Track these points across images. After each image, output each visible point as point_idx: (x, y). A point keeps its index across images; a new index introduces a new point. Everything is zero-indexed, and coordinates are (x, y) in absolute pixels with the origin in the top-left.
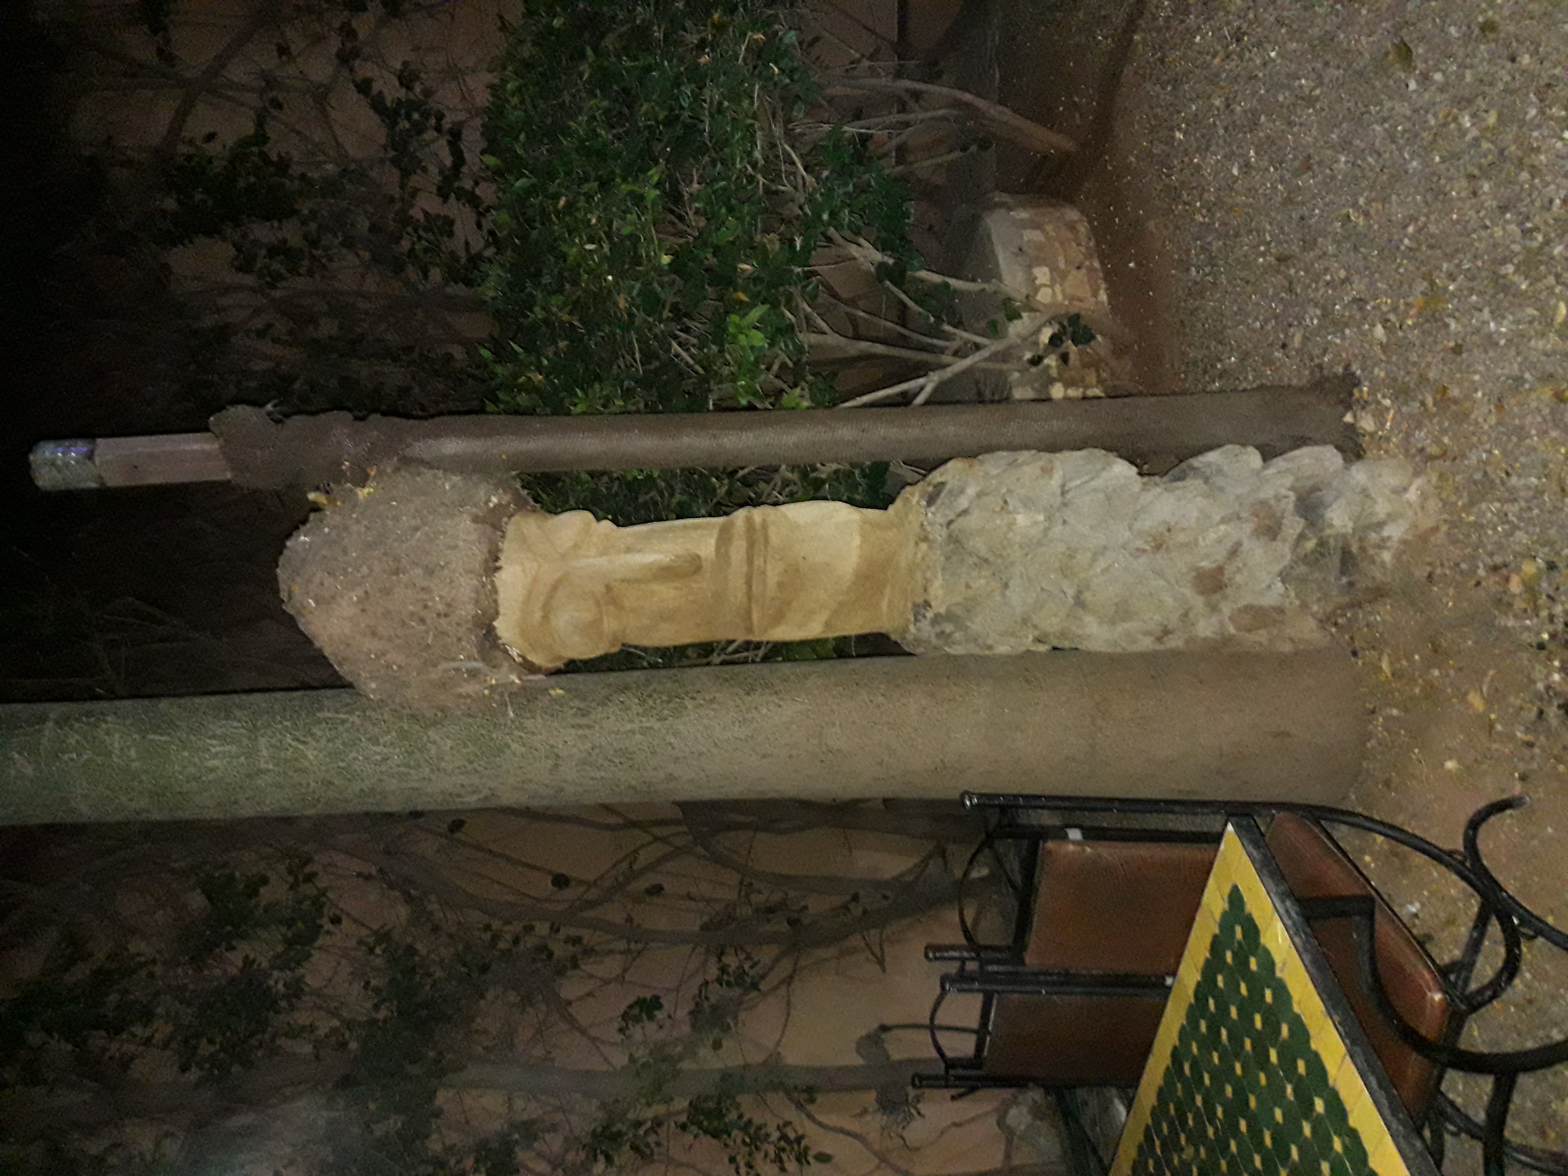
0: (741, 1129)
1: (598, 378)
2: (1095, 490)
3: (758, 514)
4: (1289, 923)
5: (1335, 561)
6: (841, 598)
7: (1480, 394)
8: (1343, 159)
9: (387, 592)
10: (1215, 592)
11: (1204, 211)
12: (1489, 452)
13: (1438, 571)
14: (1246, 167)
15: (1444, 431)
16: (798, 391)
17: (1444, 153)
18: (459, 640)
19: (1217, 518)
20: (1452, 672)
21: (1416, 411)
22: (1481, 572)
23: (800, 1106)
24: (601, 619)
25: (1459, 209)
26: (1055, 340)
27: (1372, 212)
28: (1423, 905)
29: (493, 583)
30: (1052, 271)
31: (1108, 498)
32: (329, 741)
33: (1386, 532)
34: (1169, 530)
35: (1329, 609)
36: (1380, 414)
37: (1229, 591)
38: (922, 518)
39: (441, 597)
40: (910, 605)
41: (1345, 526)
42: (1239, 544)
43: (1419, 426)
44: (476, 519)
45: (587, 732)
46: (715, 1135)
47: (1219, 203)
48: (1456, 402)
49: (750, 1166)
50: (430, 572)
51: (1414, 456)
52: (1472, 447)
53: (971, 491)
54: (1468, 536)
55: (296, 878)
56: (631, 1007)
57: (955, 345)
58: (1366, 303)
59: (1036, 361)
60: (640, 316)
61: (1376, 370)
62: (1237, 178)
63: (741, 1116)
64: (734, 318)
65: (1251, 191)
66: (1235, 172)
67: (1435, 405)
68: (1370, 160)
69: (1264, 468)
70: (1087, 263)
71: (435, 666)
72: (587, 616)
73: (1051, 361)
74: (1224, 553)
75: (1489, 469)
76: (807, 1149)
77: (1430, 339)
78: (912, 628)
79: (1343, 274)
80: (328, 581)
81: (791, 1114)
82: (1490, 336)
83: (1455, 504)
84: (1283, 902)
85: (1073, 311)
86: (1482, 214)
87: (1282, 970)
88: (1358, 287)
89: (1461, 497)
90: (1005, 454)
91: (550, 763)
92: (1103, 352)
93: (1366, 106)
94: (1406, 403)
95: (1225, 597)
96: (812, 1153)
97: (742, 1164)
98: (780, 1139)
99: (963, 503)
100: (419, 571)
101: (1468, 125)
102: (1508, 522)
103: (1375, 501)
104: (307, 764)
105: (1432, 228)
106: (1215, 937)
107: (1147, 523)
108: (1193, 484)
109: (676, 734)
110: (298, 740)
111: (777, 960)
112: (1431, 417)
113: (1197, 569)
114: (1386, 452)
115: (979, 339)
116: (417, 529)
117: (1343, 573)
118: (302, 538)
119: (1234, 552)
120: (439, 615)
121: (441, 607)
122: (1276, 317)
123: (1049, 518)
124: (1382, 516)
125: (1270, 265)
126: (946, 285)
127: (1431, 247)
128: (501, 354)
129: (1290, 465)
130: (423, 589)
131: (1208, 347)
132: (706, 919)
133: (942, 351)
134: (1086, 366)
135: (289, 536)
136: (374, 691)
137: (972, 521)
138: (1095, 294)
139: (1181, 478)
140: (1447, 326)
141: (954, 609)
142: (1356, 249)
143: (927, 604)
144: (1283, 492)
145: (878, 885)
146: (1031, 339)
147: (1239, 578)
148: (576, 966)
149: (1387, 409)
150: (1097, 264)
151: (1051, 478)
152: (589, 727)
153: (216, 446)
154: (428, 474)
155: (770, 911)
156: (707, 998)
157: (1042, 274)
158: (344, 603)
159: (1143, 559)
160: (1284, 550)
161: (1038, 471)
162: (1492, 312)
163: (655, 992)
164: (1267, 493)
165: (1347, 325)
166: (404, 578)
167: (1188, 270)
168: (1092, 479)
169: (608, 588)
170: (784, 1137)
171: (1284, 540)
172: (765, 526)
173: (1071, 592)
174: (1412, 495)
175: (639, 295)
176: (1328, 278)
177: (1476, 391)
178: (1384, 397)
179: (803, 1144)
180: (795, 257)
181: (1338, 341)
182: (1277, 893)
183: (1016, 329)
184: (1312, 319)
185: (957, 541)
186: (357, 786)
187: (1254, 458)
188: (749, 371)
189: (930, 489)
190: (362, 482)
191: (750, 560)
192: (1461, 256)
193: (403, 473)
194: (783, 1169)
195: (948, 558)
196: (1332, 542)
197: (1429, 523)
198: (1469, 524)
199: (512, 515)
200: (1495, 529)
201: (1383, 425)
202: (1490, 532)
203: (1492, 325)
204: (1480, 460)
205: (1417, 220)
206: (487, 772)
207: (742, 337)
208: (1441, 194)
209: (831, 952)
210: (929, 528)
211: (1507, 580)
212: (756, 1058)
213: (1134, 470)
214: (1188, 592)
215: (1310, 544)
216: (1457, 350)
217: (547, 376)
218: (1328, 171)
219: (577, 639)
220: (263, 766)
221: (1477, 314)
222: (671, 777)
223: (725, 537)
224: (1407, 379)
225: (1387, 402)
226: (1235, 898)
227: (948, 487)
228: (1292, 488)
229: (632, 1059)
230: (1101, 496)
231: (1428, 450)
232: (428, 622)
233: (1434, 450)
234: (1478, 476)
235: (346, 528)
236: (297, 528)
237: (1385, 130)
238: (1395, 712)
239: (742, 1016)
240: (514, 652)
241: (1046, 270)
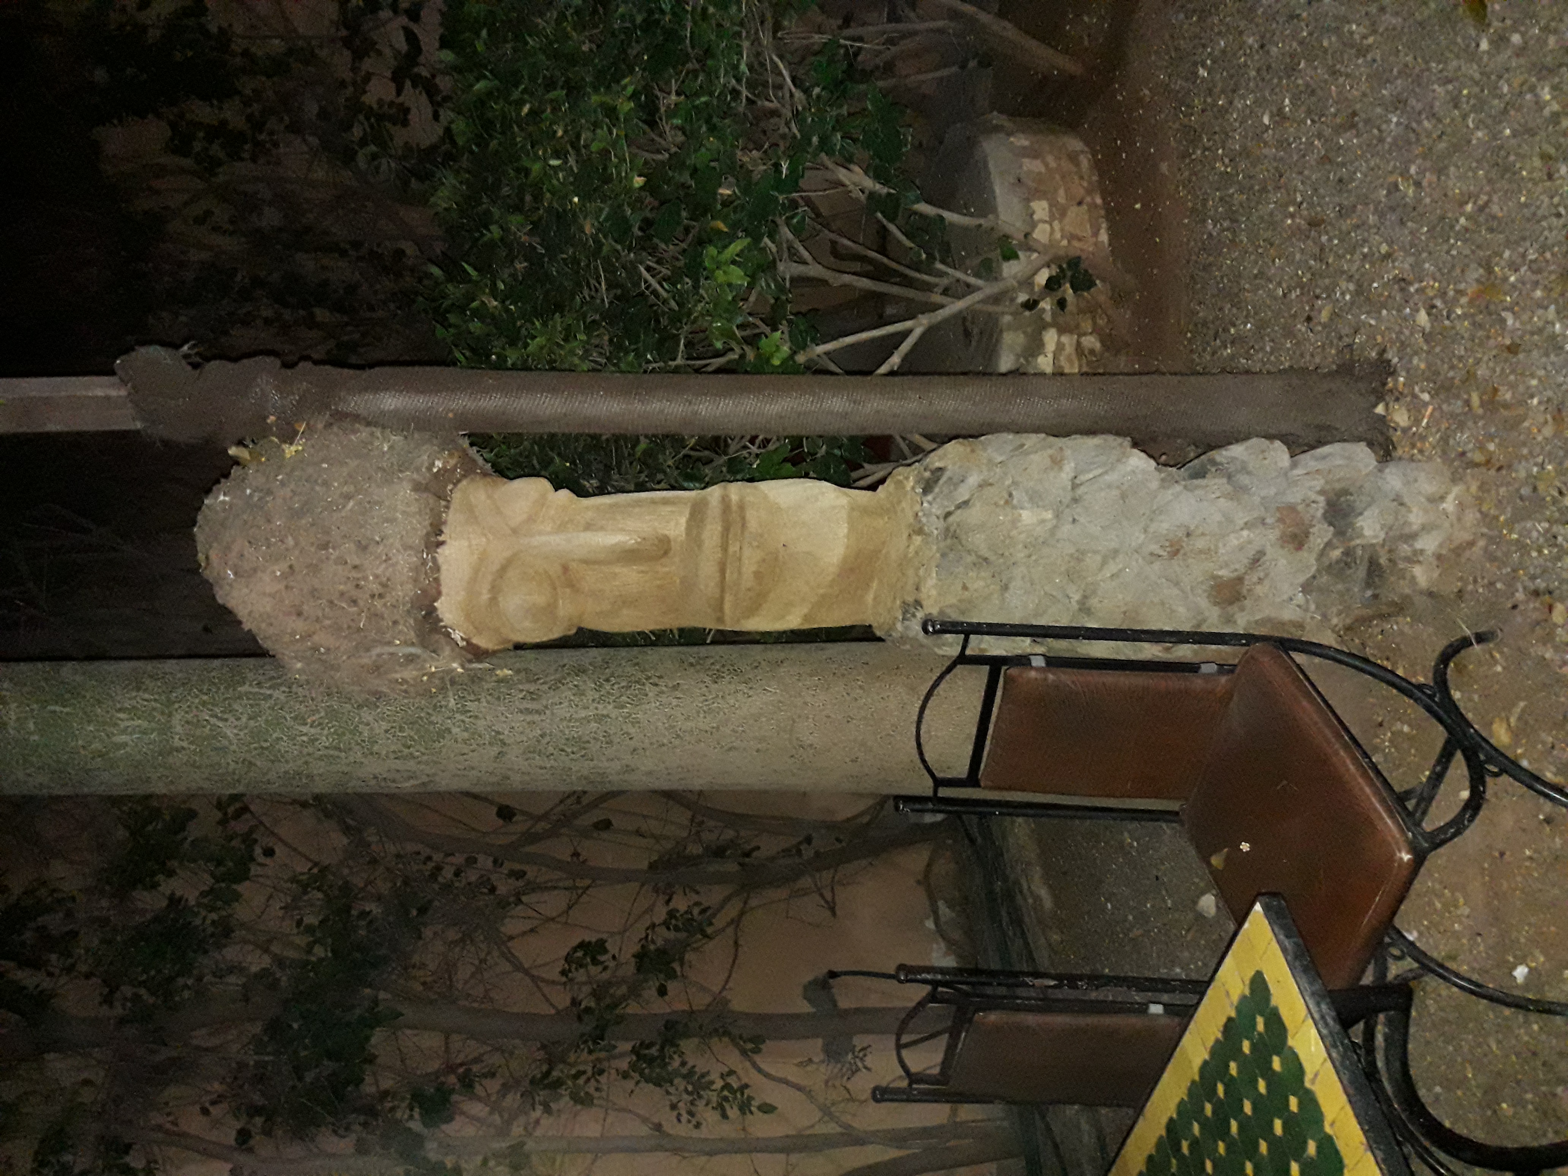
0: (684, 1077)
1: (559, 308)
2: (1109, 486)
3: (736, 490)
4: (1325, 1032)
5: (1361, 573)
6: (823, 591)
7: (1535, 401)
8: (1395, 120)
9: (314, 569)
10: (1231, 603)
11: (1227, 161)
12: (1542, 466)
13: (1470, 587)
14: (1279, 115)
15: (1491, 438)
16: (778, 334)
17: (1516, 126)
18: (395, 623)
19: (1241, 523)
20: (1476, 697)
21: (1459, 411)
22: (1520, 596)
23: (744, 1053)
24: (556, 603)
25: (1529, 191)
26: (1052, 284)
27: (1425, 183)
28: (1421, 934)
29: (434, 560)
30: (1051, 206)
31: (1123, 496)
32: (250, 718)
33: (1419, 545)
34: (1188, 535)
35: (1348, 621)
36: (1416, 409)
37: (1246, 602)
38: (917, 507)
39: (376, 577)
40: (898, 602)
41: (1376, 537)
42: (1262, 553)
43: (1461, 426)
44: (418, 487)
45: (536, 718)
46: (658, 1084)
47: (1245, 152)
48: (1506, 406)
49: (691, 1114)
50: (363, 548)
51: (1453, 460)
52: (1521, 458)
53: (973, 480)
54: (1507, 554)
56: (575, 949)
57: (945, 281)
58: (1410, 284)
59: (1030, 305)
60: (608, 244)
61: (1415, 361)
62: (1267, 128)
63: (683, 1064)
64: (712, 250)
65: (1282, 144)
66: (1266, 120)
67: (1482, 405)
68: (1426, 124)
69: (1294, 466)
70: (1088, 199)
71: (368, 650)
72: (540, 600)
73: (1046, 305)
74: (1246, 561)
75: (1541, 487)
76: (750, 1098)
77: (1480, 333)
78: (899, 626)
79: (1384, 248)
80: (249, 551)
81: (733, 1059)
82: (1553, 337)
83: (1496, 518)
84: (1318, 1004)
85: (1073, 253)
86: (1556, 200)
87: (1313, 1081)
88: (1402, 265)
89: (1503, 512)
90: (1011, 436)
91: (496, 749)
92: (1102, 298)
93: (1427, 63)
94: (1447, 401)
95: (1242, 609)
96: (755, 1103)
97: (684, 1113)
98: (723, 1088)
99: (963, 493)
100: (350, 546)
101: (1548, 97)
102: (1556, 545)
103: (1410, 511)
104: (225, 742)
105: (1495, 209)
107: (1164, 526)
108: (1215, 484)
109: (636, 723)
110: (216, 717)
111: (728, 899)
112: (1476, 419)
113: (1215, 577)
114: (1421, 451)
115: (972, 280)
116: (348, 497)
117: (1368, 585)
118: (222, 498)
119: (1256, 561)
120: (373, 596)
121: (375, 588)
122: (1302, 286)
123: (1057, 516)
124: (1415, 527)
125: (1299, 228)
126: (942, 218)
127: (1491, 230)
128: (454, 273)
129: (1320, 466)
130: (355, 567)
131: (1221, 309)
132: (655, 857)
133: (928, 288)
134: (1081, 311)
135: (208, 491)
136: (299, 671)
137: (975, 515)
138: (1096, 234)
139: (1201, 474)
140: (1503, 321)
141: (948, 611)
142: (1402, 223)
143: (918, 603)
144: (1314, 496)
145: (832, 826)
146: (1027, 282)
147: (1259, 590)
148: (519, 901)
149: (1426, 405)
150: (1099, 201)
151: (1061, 469)
152: (538, 712)
153: (123, 392)
154: (364, 433)
155: (719, 852)
156: (653, 942)
157: (1040, 208)
158: (267, 578)
159: (1157, 566)
160: (1309, 559)
161: (1048, 461)
162: (1558, 312)
163: (600, 936)
164: (1294, 496)
165: (1384, 306)
166: (334, 554)
167: (1204, 221)
168: (1106, 472)
169: (565, 569)
170: (727, 1086)
171: (1310, 550)
172: (742, 507)
173: (1076, 597)
174: (1449, 505)
175: (606, 219)
176: (1366, 250)
177: (1532, 397)
178: (1423, 391)
179: (746, 1092)
180: (779, 185)
181: (1373, 322)
182: (1311, 994)
183: (1011, 270)
184: (1343, 294)
185: (955, 536)
186: (281, 768)
187: (1279, 453)
188: (727, 311)
189: (927, 474)
190: (290, 438)
191: (725, 548)
192: (1528, 244)
193: (335, 429)
194: (724, 1116)
195: (944, 555)
196: (1359, 552)
197: (1467, 536)
198: (1511, 542)
199: (459, 481)
200: (1540, 552)
201: (1417, 422)
202: (1534, 554)
203: (1558, 326)
204: (1529, 475)
205: (1477, 197)
206: (425, 758)
207: (719, 273)
208: (1506, 170)
209: (782, 893)
210: (924, 520)
211: (1551, 608)
212: (701, 1001)
213: (1153, 463)
214: (1203, 603)
215: (1336, 554)
216: (1513, 349)
217: (503, 302)
218: (1375, 131)
219: (527, 624)
220: (177, 743)
221: (1540, 312)
222: (629, 769)
223: (697, 514)
224: (1451, 374)
225: (1426, 397)
226: (1259, 984)
227: (947, 474)
228: (1321, 492)
229: (575, 1002)
230: (1115, 492)
231: (1469, 455)
232: (361, 603)
233: (1478, 457)
234: (1525, 491)
235: (269, 492)
236: (218, 482)
237: (1447, 92)
238: (1406, 729)
239: (689, 956)
240: (457, 635)
241: (1044, 204)
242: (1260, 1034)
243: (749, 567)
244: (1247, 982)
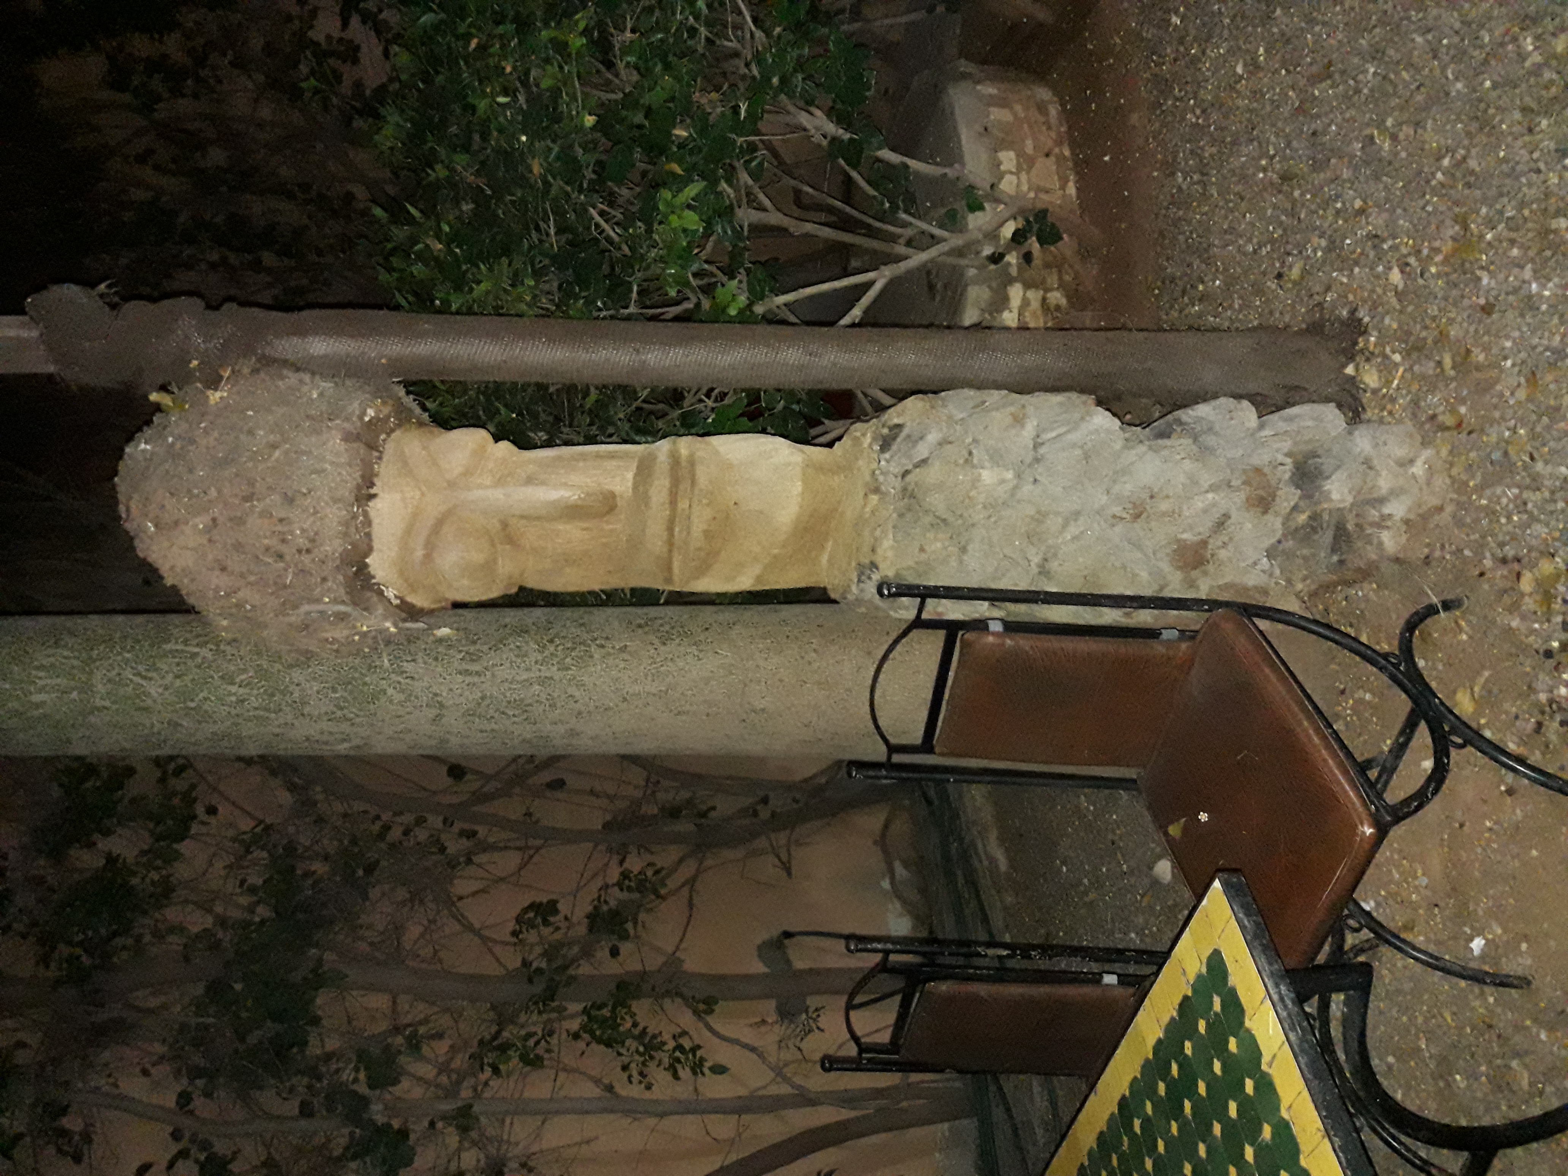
0: (634, 1038)
1: (506, 251)
2: (1074, 446)
3: (685, 445)
5: (1326, 538)
6: (776, 551)
7: (1509, 363)
8: (1372, 70)
9: (239, 521)
10: (1195, 568)
11: (1198, 112)
12: (1514, 430)
13: (1438, 554)
14: (1254, 66)
15: (1463, 401)
16: (735, 282)
17: (1496, 78)
18: (324, 580)
19: (1206, 486)
20: (1440, 667)
21: (1431, 372)
22: (1488, 563)
23: (696, 1012)
24: (495, 561)
25: (1507, 146)
26: (1018, 237)
27: (1401, 136)
28: (1378, 904)
29: (366, 514)
30: (1018, 157)
31: (1087, 457)
32: (177, 677)
33: (1386, 510)
34: (1152, 497)
35: (1313, 587)
36: (1387, 369)
37: (1210, 568)
38: (874, 465)
39: (303, 531)
40: (854, 564)
41: (1343, 501)
42: (1227, 516)
43: (1433, 389)
44: (348, 438)
45: (476, 679)
46: (608, 1045)
47: (1218, 104)
48: (1478, 368)
49: (642, 1075)
50: (289, 500)
51: (1423, 424)
52: (1492, 422)
53: (933, 437)
54: (1477, 521)
55: (165, 773)
56: (526, 910)
57: (909, 232)
58: (1384, 241)
59: (996, 258)
60: (558, 186)
61: (1387, 321)
62: (1241, 77)
63: (635, 1025)
64: (666, 194)
65: (1256, 94)
66: (1239, 70)
67: (1453, 368)
68: (1404, 74)
69: (1261, 427)
70: (1057, 150)
71: (296, 607)
72: (478, 557)
73: (1012, 259)
74: (1210, 524)
75: (1511, 451)
76: (702, 1060)
77: (1455, 293)
78: (854, 589)
79: (1358, 203)
80: (170, 503)
81: (686, 1019)
82: (1530, 297)
83: (1466, 484)
84: (1277, 985)
85: (1040, 206)
86: (1536, 155)
87: (1270, 1065)
88: (1376, 221)
89: (1473, 477)
90: (972, 393)
91: (433, 712)
92: (1068, 253)
93: (1406, 10)
94: (1418, 361)
95: (1205, 573)
96: (707, 1064)
97: (635, 1073)
98: (674, 1050)
99: (922, 450)
100: (276, 498)
101: (1531, 48)
102: (1526, 511)
103: (1378, 474)
104: (149, 702)
105: (1473, 164)
106: (1186, 998)
107: (1127, 487)
108: (1180, 444)
109: (581, 685)
110: (139, 674)
111: (683, 859)
112: (1448, 380)
113: (1178, 541)
114: (1390, 413)
115: (937, 232)
116: (274, 446)
117: (1333, 551)
118: (143, 446)
119: (1221, 524)
120: (299, 551)
121: (302, 542)
122: (1272, 241)
123: (1018, 476)
124: (1384, 491)
125: (1271, 182)
126: (906, 166)
127: (1468, 185)
128: (398, 215)
129: (1288, 427)
130: (281, 520)
131: (1189, 265)
132: (608, 818)
133: (893, 239)
134: (1047, 266)
135: (130, 439)
136: (225, 629)
137: (932, 474)
138: (1063, 187)
139: (1166, 434)
140: (1479, 279)
141: (904, 573)
142: (1377, 178)
143: (874, 566)
144: (1280, 458)
145: (790, 787)
146: (992, 235)
147: (1223, 554)
148: (469, 861)
149: (1396, 365)
150: (1067, 153)
151: (1023, 426)
152: (478, 674)
153: (34, 332)
154: (292, 378)
155: (674, 813)
156: (606, 902)
157: (1008, 159)
158: (188, 530)
159: (1119, 528)
160: (1275, 523)
161: (1009, 420)
162: (1535, 271)
163: (554, 897)
164: (1261, 458)
165: (1356, 263)
166: (259, 506)
167: (1173, 174)
168: (1068, 431)
169: (505, 525)
170: (680, 1047)
171: (1277, 514)
172: (692, 462)
173: (1036, 560)
174: (1418, 469)
175: (556, 160)
176: (1339, 205)
177: (1505, 358)
178: (1394, 352)
179: (699, 1053)
180: (738, 127)
181: (1345, 280)
182: (1272, 975)
183: (976, 221)
184: (1315, 251)
185: (912, 496)
186: (209, 729)
187: (1247, 413)
188: (680, 257)
189: (885, 431)
190: (214, 383)
191: (673, 505)
192: (1505, 200)
193: (262, 375)
194: (676, 1076)
195: (901, 515)
196: (1326, 517)
197: (1435, 501)
198: (1481, 508)
199: (393, 430)
200: (1509, 518)
201: (1388, 383)
202: (1503, 520)
203: (1534, 286)
204: (1501, 439)
205: (1454, 152)
206: (359, 720)
207: (673, 218)
208: (1485, 124)
209: (738, 853)
210: (881, 478)
211: (1519, 575)
212: (654, 962)
213: (1117, 422)
214: (1165, 566)
215: (1302, 518)
216: (1487, 309)
217: (448, 245)
218: (1351, 82)
219: (465, 582)
220: (99, 703)
221: (1516, 271)
222: (573, 733)
223: (644, 471)
224: (1424, 334)
225: (1397, 358)
226: (1216, 963)
227: (906, 431)
228: (1288, 455)
229: (526, 964)
230: (1078, 452)
231: (1440, 418)
232: (288, 558)
233: (1449, 420)
234: (1496, 455)
235: (192, 441)
236: (140, 429)
237: (1428, 41)
238: (1368, 697)
239: (642, 916)
240: (390, 593)
241: (1012, 154)
242: (1216, 1014)
243: (698, 526)
244: (1205, 961)
